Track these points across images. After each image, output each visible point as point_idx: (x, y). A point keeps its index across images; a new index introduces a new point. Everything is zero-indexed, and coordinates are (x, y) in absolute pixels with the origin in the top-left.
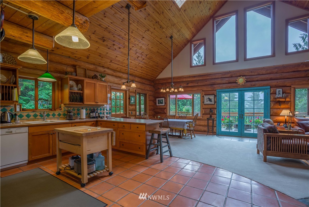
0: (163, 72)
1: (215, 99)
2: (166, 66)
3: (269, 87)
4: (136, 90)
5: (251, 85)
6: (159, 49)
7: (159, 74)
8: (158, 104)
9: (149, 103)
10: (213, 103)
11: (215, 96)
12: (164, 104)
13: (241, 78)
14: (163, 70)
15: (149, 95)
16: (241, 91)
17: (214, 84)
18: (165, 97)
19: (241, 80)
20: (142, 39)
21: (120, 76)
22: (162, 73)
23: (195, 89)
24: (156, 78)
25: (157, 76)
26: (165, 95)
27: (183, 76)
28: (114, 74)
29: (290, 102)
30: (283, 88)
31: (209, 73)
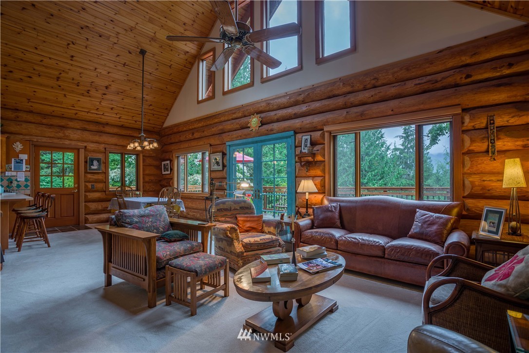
0: (169, 114)
1: (224, 162)
2: (173, 104)
3: (292, 133)
4: (105, 148)
5: (267, 130)
6: (128, 75)
7: (166, 119)
8: (164, 171)
9: (143, 171)
10: (220, 168)
11: (224, 154)
12: (169, 172)
13: (255, 117)
14: (169, 112)
15: (143, 156)
16: (257, 142)
17: (223, 132)
18: (172, 159)
19: (254, 121)
20: (72, 60)
21: (63, 124)
22: (169, 117)
23: (201, 143)
24: (162, 126)
25: (163, 123)
26: (171, 156)
27: (189, 120)
28: (44, 121)
29: (323, 164)
30: (312, 133)
31: (219, 112)
